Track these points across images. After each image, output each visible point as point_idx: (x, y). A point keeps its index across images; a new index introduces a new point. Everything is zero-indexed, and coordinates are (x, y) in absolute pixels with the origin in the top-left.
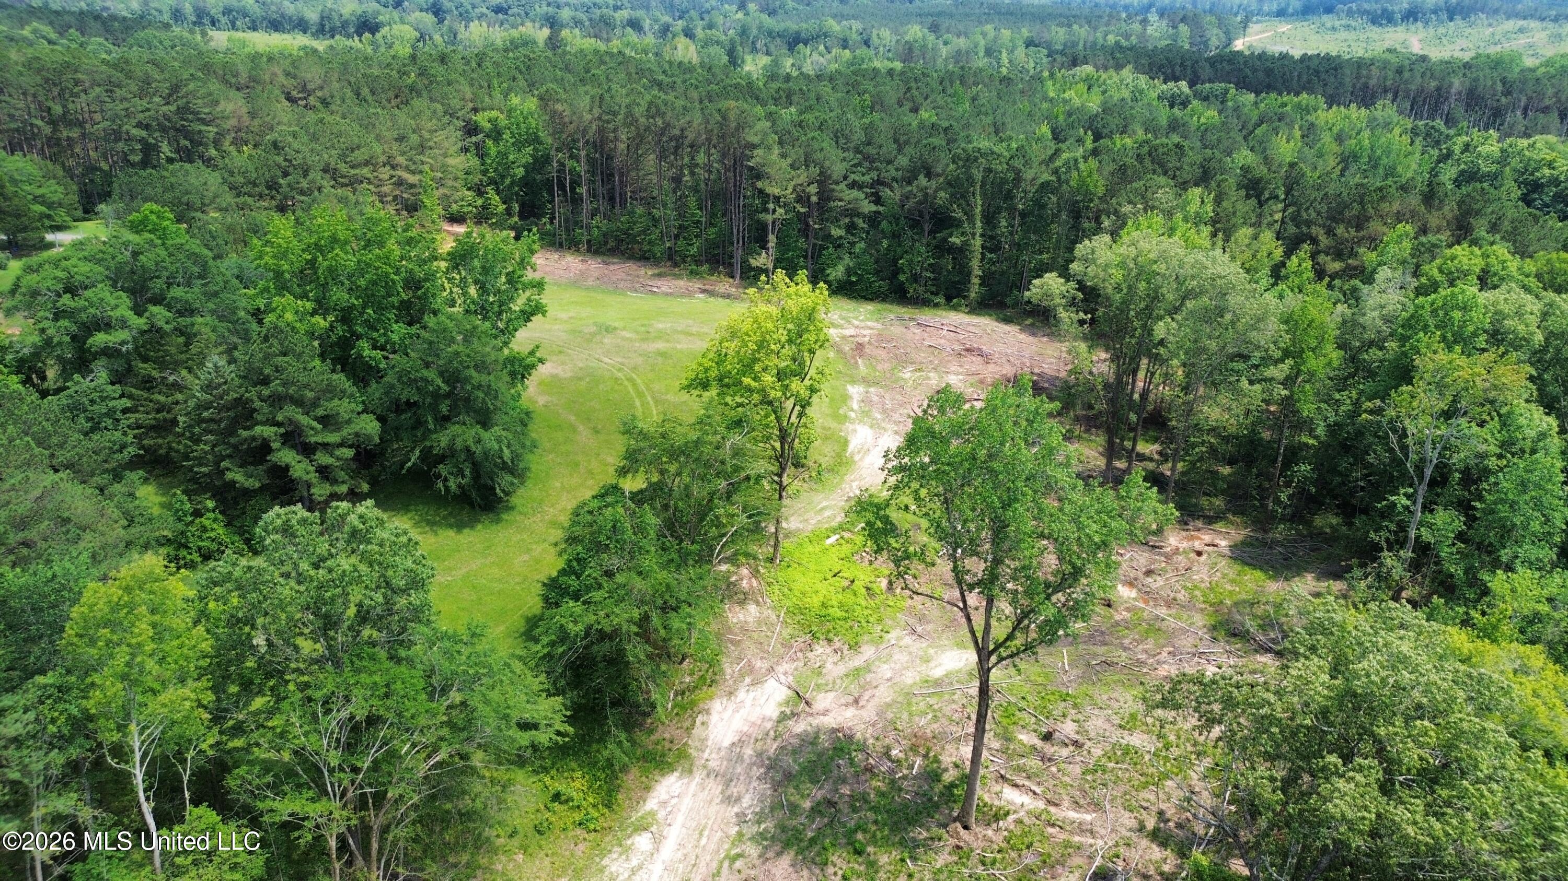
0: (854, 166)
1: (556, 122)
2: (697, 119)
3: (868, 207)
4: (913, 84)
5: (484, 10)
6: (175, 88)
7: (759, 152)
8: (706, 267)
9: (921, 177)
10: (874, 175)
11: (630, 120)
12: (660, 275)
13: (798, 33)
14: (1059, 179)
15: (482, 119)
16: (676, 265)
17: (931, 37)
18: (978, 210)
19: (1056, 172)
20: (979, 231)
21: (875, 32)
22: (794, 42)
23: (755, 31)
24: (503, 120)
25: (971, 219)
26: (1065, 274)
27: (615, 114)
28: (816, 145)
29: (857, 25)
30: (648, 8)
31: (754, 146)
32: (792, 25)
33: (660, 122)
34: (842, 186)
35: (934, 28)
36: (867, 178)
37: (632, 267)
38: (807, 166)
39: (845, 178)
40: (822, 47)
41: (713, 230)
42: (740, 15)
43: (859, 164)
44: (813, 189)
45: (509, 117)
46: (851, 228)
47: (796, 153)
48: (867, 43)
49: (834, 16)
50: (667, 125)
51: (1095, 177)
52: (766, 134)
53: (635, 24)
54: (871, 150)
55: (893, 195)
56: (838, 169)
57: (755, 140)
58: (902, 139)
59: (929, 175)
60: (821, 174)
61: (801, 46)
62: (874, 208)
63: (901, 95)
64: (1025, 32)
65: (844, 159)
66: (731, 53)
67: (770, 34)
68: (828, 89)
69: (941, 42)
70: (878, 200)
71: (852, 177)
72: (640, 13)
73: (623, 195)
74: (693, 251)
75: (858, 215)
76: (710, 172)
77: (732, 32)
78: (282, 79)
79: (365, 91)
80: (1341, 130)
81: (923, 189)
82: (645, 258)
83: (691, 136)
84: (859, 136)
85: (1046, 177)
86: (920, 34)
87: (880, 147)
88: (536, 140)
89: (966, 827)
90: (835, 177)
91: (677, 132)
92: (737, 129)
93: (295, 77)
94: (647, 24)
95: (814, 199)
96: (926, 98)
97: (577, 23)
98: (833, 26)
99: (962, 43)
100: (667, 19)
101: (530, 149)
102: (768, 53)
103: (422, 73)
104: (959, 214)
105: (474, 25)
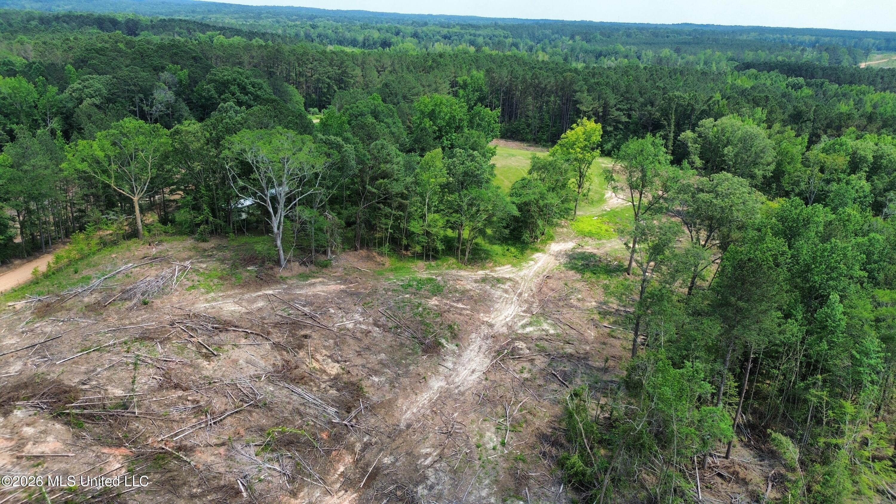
0: (620, 102)
1: (492, 82)
2: (553, 80)
3: (624, 119)
4: (654, 73)
5: (438, 37)
6: (342, 63)
7: (579, 94)
8: (550, 143)
9: (648, 106)
10: (629, 106)
11: (524, 81)
12: (530, 146)
13: (601, 52)
14: (710, 109)
15: (460, 80)
16: (537, 143)
17: (675, 55)
18: (673, 121)
19: (709, 106)
20: (673, 130)
21: (644, 52)
22: (599, 55)
23: (578, 50)
24: (469, 81)
25: (669, 125)
26: (693, 131)
27: (517, 78)
28: (603, 91)
29: (634, 48)
30: (521, 38)
31: (576, 92)
32: (599, 48)
33: (537, 81)
34: (614, 109)
35: (678, 51)
36: (625, 107)
37: (518, 143)
38: (599, 100)
39: (615, 106)
40: (613, 58)
41: (554, 129)
42: (571, 42)
43: (622, 101)
44: (600, 110)
45: (471, 79)
46: (616, 128)
47: (595, 94)
48: (639, 58)
49: (622, 44)
50: (540, 83)
51: (726, 108)
52: (582, 87)
53: (516, 45)
54: (628, 95)
55: (635, 114)
56: (612, 102)
57: (577, 89)
58: (643, 91)
59: (652, 105)
60: (604, 104)
61: (602, 57)
62: (627, 120)
63: (648, 77)
64: (730, 54)
65: (615, 98)
66: (566, 59)
67: (586, 52)
68: (613, 73)
69: (680, 58)
70: (629, 116)
71: (618, 106)
72: (519, 40)
73: (516, 114)
74: (545, 137)
75: (620, 122)
76: (555, 105)
77: (566, 50)
78: (374, 62)
79: (411, 67)
80: (877, 102)
81: (649, 112)
82: (522, 140)
83: (549, 87)
84: (623, 89)
85: (705, 107)
86: (669, 54)
87: (633, 94)
88: (481, 90)
89: (628, 274)
90: (611, 104)
91: (543, 86)
92: (570, 85)
93: (380, 62)
94: (521, 46)
95: (601, 114)
96: (660, 79)
97: (487, 44)
98: (621, 48)
99: (691, 58)
100: (531, 43)
101: (477, 94)
102: (584, 62)
103: (434, 61)
104: (665, 123)
105: (436, 45)
